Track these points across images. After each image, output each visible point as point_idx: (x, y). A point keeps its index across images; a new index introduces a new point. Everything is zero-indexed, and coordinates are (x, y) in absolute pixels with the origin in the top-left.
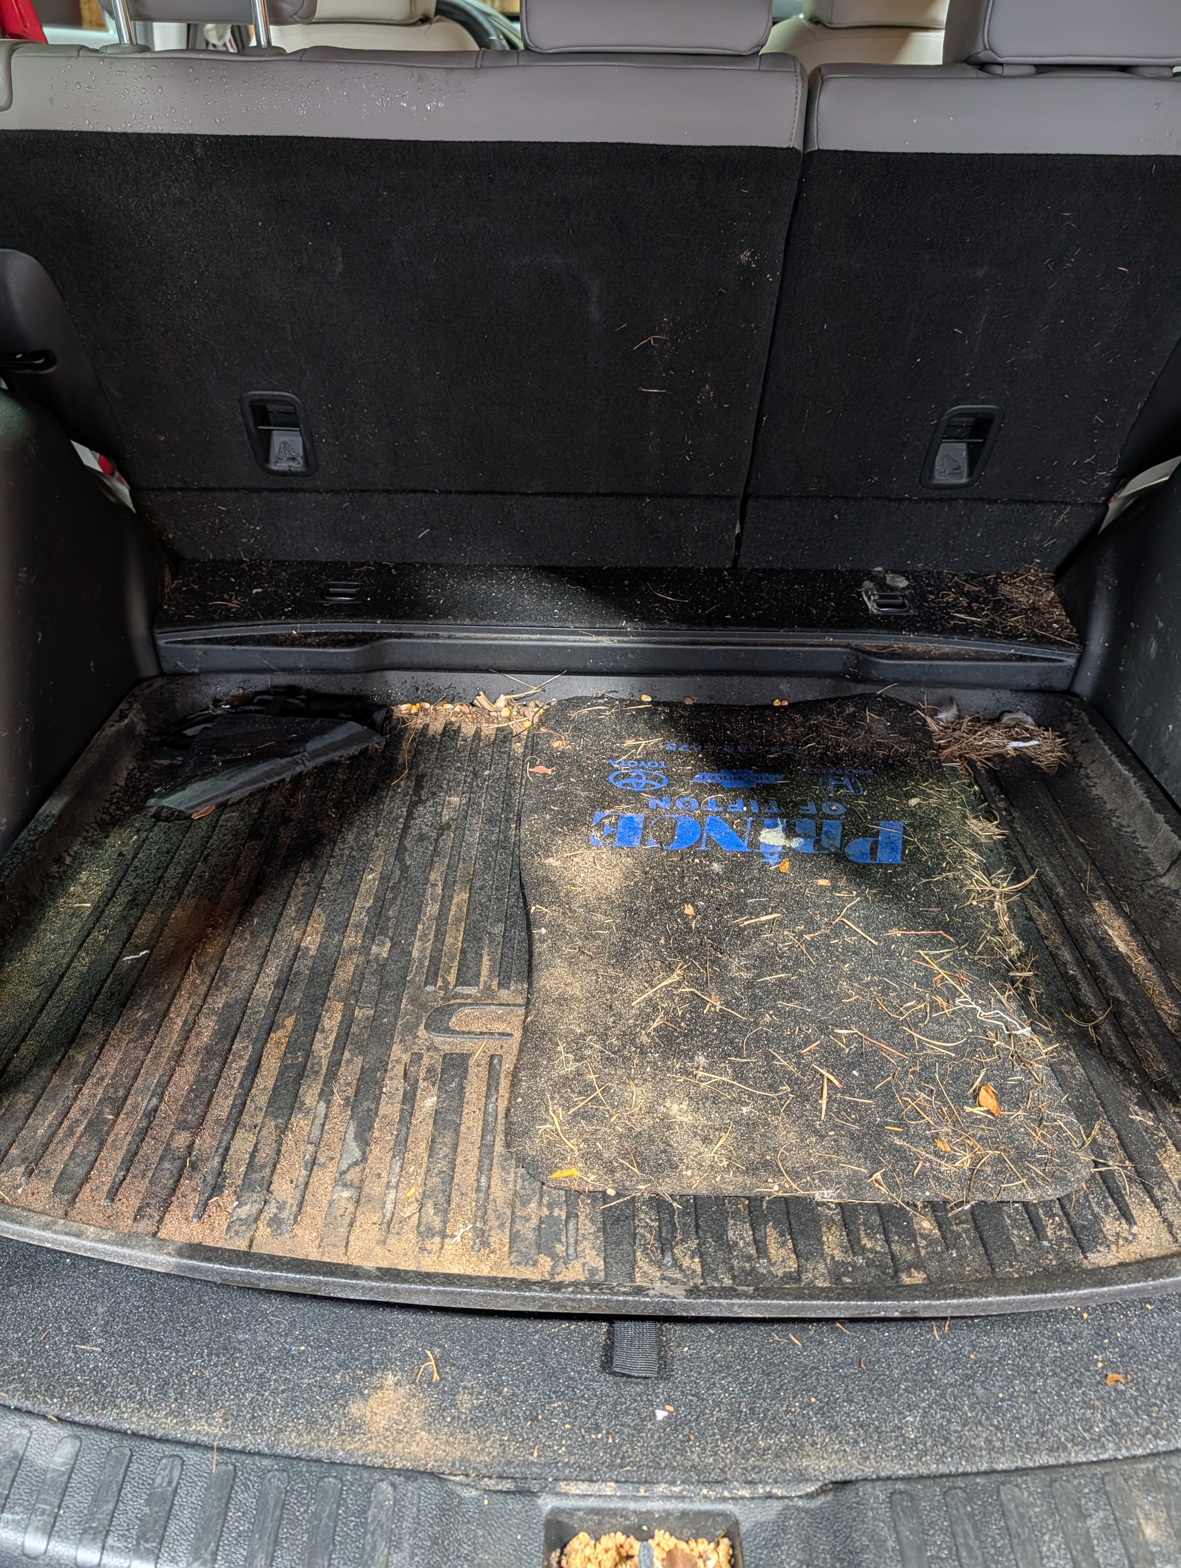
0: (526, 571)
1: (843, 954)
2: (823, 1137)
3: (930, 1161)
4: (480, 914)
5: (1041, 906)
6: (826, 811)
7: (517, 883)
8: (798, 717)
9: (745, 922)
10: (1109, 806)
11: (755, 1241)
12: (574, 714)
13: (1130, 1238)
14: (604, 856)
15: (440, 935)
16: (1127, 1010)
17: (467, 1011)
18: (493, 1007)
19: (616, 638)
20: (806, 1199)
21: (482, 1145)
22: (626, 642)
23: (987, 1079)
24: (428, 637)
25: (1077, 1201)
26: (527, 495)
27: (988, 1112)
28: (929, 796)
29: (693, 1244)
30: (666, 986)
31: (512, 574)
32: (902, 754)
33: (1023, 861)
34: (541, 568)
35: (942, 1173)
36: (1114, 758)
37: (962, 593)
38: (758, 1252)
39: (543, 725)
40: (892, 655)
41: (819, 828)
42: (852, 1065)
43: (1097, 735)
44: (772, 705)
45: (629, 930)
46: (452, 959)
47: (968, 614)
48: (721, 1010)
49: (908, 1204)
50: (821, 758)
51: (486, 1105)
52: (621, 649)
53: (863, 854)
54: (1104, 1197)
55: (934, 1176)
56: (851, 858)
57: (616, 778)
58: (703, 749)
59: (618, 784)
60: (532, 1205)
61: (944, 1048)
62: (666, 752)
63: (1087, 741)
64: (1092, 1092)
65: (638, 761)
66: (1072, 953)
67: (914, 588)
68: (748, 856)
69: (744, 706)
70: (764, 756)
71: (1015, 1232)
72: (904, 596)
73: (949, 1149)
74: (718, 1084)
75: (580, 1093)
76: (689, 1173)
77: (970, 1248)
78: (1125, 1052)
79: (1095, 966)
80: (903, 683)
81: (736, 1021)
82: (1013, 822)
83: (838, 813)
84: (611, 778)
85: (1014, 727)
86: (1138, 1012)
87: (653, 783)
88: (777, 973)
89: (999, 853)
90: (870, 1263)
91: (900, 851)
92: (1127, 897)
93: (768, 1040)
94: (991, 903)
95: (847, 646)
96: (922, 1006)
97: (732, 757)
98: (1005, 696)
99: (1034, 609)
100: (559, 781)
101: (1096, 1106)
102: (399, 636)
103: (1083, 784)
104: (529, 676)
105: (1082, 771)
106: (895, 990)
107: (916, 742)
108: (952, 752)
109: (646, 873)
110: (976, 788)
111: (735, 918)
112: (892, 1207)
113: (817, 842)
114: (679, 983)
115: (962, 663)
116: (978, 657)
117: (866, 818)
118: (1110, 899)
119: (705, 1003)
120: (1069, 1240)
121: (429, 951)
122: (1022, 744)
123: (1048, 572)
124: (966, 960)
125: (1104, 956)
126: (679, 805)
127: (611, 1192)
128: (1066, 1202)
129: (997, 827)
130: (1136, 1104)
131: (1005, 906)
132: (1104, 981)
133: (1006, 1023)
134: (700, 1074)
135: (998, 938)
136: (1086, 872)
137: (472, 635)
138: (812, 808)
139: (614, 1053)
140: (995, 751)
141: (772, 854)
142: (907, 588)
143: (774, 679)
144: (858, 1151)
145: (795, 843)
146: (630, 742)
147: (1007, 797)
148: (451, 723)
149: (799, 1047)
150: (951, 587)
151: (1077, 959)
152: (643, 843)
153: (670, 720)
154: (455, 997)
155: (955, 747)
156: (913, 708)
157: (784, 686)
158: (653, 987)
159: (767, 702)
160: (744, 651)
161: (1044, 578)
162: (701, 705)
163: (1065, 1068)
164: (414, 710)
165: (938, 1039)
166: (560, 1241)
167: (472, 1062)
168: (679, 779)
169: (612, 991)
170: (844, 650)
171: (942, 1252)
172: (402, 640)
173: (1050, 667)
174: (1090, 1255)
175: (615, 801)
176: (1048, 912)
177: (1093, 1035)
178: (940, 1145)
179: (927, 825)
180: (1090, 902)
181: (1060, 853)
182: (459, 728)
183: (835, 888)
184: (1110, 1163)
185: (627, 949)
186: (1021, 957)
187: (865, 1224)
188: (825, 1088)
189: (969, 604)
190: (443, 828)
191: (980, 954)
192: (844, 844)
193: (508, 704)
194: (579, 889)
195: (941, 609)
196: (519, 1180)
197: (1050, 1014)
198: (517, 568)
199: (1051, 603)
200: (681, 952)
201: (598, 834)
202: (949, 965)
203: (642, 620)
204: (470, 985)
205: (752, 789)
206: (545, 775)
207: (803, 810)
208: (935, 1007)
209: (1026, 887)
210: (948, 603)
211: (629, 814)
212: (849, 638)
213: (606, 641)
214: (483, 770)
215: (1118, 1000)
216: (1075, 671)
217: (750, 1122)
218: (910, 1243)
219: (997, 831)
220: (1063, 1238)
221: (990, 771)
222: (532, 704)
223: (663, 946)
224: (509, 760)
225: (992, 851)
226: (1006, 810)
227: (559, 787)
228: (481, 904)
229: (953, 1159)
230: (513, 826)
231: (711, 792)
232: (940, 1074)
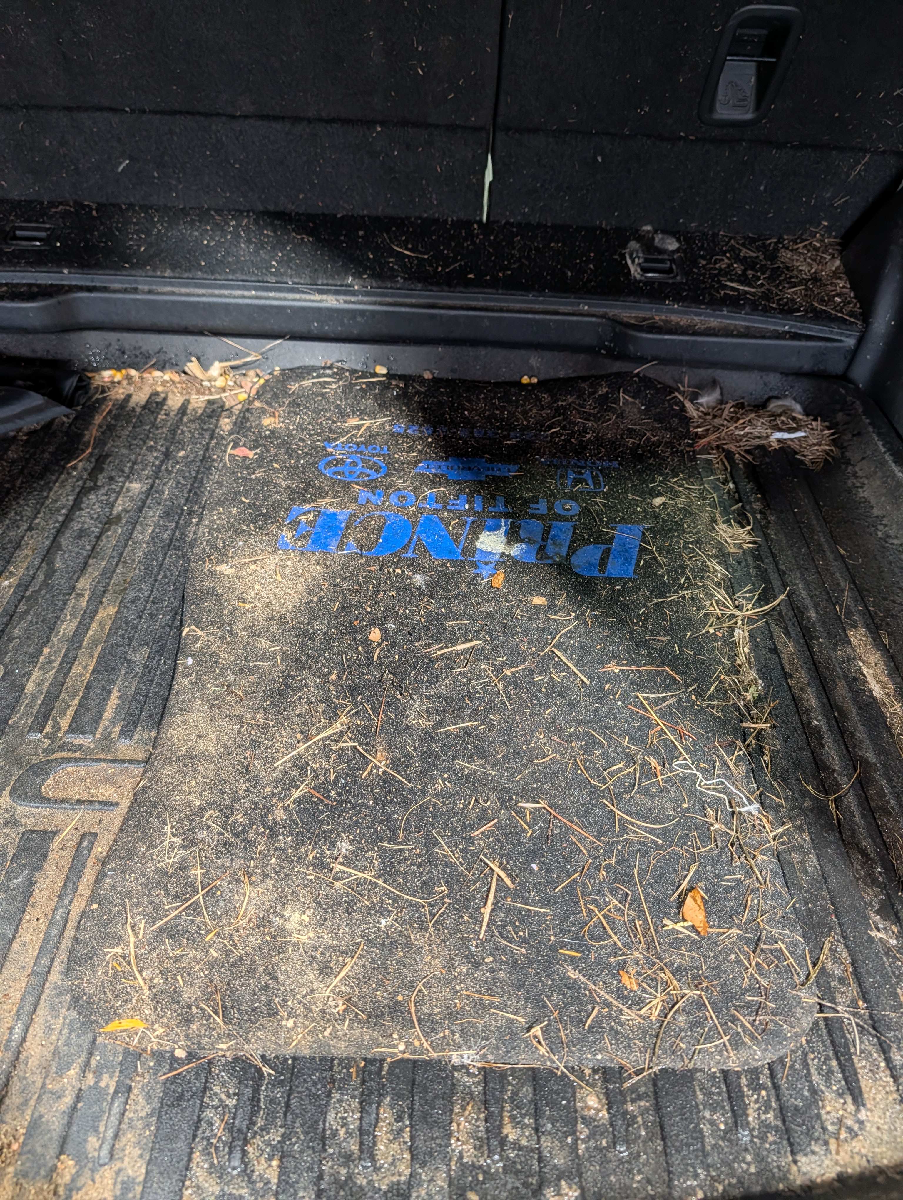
0: (248, 216)
1: (547, 696)
2: (477, 965)
3: (609, 1005)
4: (122, 636)
5: (788, 634)
6: (558, 510)
7: (178, 594)
8: (546, 397)
9: (437, 651)
10: (876, 512)
11: (361, 1131)
12: (294, 387)
13: (856, 1127)
14: (289, 563)
15: (68, 662)
16: (877, 776)
17: (70, 768)
18: (103, 765)
19: (342, 298)
20: (440, 1061)
21: (33, 971)
22: (353, 303)
23: (698, 878)
24: (125, 291)
25: (792, 1067)
26: (233, 117)
27: (693, 928)
28: (677, 494)
29: (275, 1136)
30: (324, 739)
31: (231, 220)
32: (653, 443)
33: (774, 577)
34: (267, 213)
35: (622, 1024)
36: (888, 457)
37: (737, 258)
38: (361, 1151)
39: (258, 398)
40: (653, 328)
41: (547, 532)
42: (533, 855)
43: (871, 429)
44: (520, 383)
45: (297, 661)
46: (72, 697)
47: (742, 283)
48: (384, 772)
49: (572, 1070)
50: (564, 446)
51: (56, 909)
52: (348, 311)
53: (590, 565)
54: (828, 1058)
55: (612, 1028)
56: (577, 570)
57: (328, 465)
58: (434, 431)
59: (328, 473)
60: (72, 1072)
61: (650, 831)
62: (392, 435)
63: (859, 434)
64: (824, 893)
65: (358, 444)
66: (818, 698)
67: (684, 251)
68: (459, 565)
69: (489, 383)
70: (501, 442)
71: (707, 1114)
72: (672, 261)
73: (635, 988)
74: (359, 882)
75: (176, 896)
76: (290, 1023)
77: (644, 1142)
78: (871, 836)
79: (844, 715)
80: (664, 361)
81: (401, 787)
82: (767, 528)
83: (571, 513)
84: (321, 465)
85: (780, 415)
86: (890, 781)
87: (368, 471)
88: (463, 720)
89: (747, 566)
90: (509, 1168)
91: (634, 562)
92: (888, 624)
93: (434, 817)
94: (731, 630)
95: (604, 316)
96: (632, 769)
97: (465, 442)
98: (774, 379)
99: (815, 279)
100: (260, 466)
101: (828, 914)
102: (90, 289)
103: (849, 483)
104: (249, 341)
105: (850, 469)
106: (601, 746)
107: (672, 430)
108: (709, 443)
109: (336, 585)
110: (731, 485)
111: (428, 646)
112: (551, 1073)
113: (542, 549)
114: (342, 734)
115: (729, 340)
116: (747, 334)
117: (601, 520)
118: (867, 626)
119: (367, 762)
120: (776, 1129)
121: (47, 684)
122: (786, 436)
123: (835, 237)
124: (692, 706)
125: (856, 701)
126: (394, 499)
127: (180, 1054)
128: (778, 1068)
129: (749, 533)
130: (877, 912)
131: (747, 634)
132: (853, 735)
133: (730, 795)
134: (338, 867)
135: (734, 677)
136: (843, 591)
137: (176, 290)
138: (542, 507)
139: (236, 835)
140: (757, 442)
141: (487, 563)
142: (678, 250)
143: (523, 352)
144: (520, 987)
145: (516, 550)
146: (353, 421)
147: (764, 497)
148: (157, 394)
149: (472, 827)
150: (726, 252)
151: (823, 705)
152: (340, 547)
153: (404, 396)
154: (61, 749)
155: (713, 437)
156: (672, 390)
157: (535, 360)
158: (307, 739)
159: (515, 378)
160: (489, 318)
161: (830, 244)
162: (441, 380)
163: (796, 857)
164: (118, 377)
165: (645, 818)
166: (96, 1131)
167: (56, 843)
168: (400, 468)
169: (255, 745)
170: (598, 320)
171: (607, 1149)
172: (93, 295)
173: (826, 348)
174: (802, 1160)
175: (322, 493)
176: (796, 642)
177: (834, 811)
178: (625, 980)
179: (670, 530)
180: (844, 630)
181: (816, 567)
182: (165, 399)
183: (551, 608)
184: (839, 1008)
185: (288, 686)
186: (759, 700)
187: (512, 1099)
188: (493, 890)
189: (744, 271)
190: (110, 521)
191: (711, 698)
192: (572, 551)
193: (224, 374)
194: (249, 606)
195: (712, 277)
196: (65, 1031)
197: (784, 780)
198: (238, 213)
199: (836, 274)
200: (353, 690)
201: (290, 535)
202: (671, 712)
203: (371, 276)
204: (82, 733)
205: (480, 482)
206: (245, 458)
207: (533, 508)
208: (647, 772)
209: (774, 609)
210: (720, 269)
211: (332, 510)
212: (606, 306)
213: (330, 301)
214: (179, 451)
215: (867, 761)
216: (854, 354)
217: (388, 942)
218: (566, 1135)
219: (748, 538)
220: (768, 1126)
221: (748, 465)
222: (252, 373)
223: (334, 684)
224: (212, 438)
225: (739, 563)
226: (761, 512)
227: (259, 474)
228: (126, 623)
229: (638, 1003)
230: (194, 520)
231: (433, 484)
232: (640, 869)
